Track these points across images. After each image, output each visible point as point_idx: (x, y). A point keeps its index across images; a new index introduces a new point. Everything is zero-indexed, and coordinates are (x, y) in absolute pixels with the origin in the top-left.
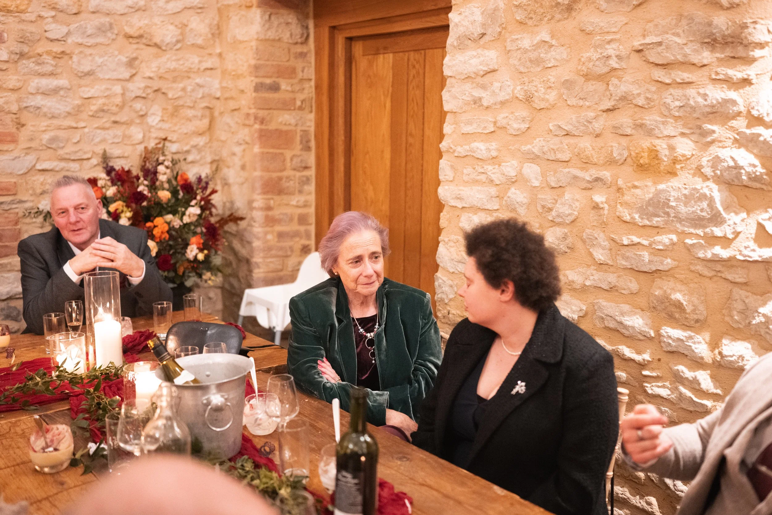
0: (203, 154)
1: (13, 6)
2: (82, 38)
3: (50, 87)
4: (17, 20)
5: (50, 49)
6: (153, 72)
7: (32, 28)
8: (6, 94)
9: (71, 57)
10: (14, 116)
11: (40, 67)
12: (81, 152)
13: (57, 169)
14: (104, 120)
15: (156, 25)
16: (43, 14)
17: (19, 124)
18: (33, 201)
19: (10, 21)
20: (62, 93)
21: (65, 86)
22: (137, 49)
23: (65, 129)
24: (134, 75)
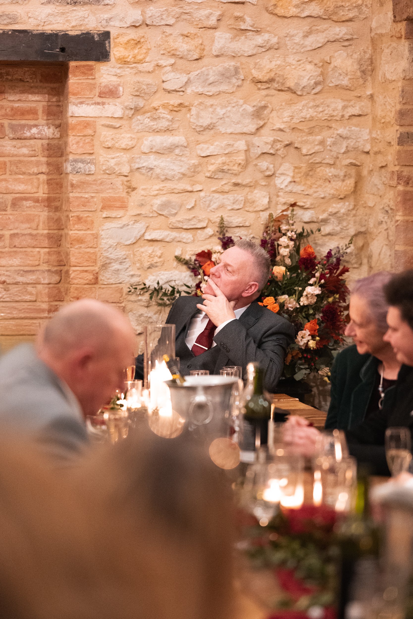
0: (345, 224)
1: (130, 57)
2: (203, 87)
3: (165, 145)
4: (134, 71)
5: (166, 102)
6: (283, 122)
7: (148, 79)
8: (118, 154)
9: (190, 110)
10: (126, 179)
11: (155, 123)
12: (195, 220)
13: (167, 240)
14: (223, 182)
15: (290, 65)
16: (162, 62)
17: (129, 187)
18: (140, 276)
19: (127, 73)
20: (177, 151)
21: (181, 143)
22: (267, 95)
23: (179, 193)
24: (261, 127)
